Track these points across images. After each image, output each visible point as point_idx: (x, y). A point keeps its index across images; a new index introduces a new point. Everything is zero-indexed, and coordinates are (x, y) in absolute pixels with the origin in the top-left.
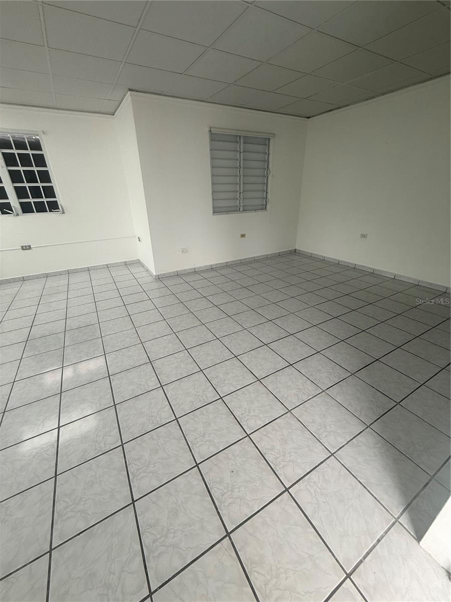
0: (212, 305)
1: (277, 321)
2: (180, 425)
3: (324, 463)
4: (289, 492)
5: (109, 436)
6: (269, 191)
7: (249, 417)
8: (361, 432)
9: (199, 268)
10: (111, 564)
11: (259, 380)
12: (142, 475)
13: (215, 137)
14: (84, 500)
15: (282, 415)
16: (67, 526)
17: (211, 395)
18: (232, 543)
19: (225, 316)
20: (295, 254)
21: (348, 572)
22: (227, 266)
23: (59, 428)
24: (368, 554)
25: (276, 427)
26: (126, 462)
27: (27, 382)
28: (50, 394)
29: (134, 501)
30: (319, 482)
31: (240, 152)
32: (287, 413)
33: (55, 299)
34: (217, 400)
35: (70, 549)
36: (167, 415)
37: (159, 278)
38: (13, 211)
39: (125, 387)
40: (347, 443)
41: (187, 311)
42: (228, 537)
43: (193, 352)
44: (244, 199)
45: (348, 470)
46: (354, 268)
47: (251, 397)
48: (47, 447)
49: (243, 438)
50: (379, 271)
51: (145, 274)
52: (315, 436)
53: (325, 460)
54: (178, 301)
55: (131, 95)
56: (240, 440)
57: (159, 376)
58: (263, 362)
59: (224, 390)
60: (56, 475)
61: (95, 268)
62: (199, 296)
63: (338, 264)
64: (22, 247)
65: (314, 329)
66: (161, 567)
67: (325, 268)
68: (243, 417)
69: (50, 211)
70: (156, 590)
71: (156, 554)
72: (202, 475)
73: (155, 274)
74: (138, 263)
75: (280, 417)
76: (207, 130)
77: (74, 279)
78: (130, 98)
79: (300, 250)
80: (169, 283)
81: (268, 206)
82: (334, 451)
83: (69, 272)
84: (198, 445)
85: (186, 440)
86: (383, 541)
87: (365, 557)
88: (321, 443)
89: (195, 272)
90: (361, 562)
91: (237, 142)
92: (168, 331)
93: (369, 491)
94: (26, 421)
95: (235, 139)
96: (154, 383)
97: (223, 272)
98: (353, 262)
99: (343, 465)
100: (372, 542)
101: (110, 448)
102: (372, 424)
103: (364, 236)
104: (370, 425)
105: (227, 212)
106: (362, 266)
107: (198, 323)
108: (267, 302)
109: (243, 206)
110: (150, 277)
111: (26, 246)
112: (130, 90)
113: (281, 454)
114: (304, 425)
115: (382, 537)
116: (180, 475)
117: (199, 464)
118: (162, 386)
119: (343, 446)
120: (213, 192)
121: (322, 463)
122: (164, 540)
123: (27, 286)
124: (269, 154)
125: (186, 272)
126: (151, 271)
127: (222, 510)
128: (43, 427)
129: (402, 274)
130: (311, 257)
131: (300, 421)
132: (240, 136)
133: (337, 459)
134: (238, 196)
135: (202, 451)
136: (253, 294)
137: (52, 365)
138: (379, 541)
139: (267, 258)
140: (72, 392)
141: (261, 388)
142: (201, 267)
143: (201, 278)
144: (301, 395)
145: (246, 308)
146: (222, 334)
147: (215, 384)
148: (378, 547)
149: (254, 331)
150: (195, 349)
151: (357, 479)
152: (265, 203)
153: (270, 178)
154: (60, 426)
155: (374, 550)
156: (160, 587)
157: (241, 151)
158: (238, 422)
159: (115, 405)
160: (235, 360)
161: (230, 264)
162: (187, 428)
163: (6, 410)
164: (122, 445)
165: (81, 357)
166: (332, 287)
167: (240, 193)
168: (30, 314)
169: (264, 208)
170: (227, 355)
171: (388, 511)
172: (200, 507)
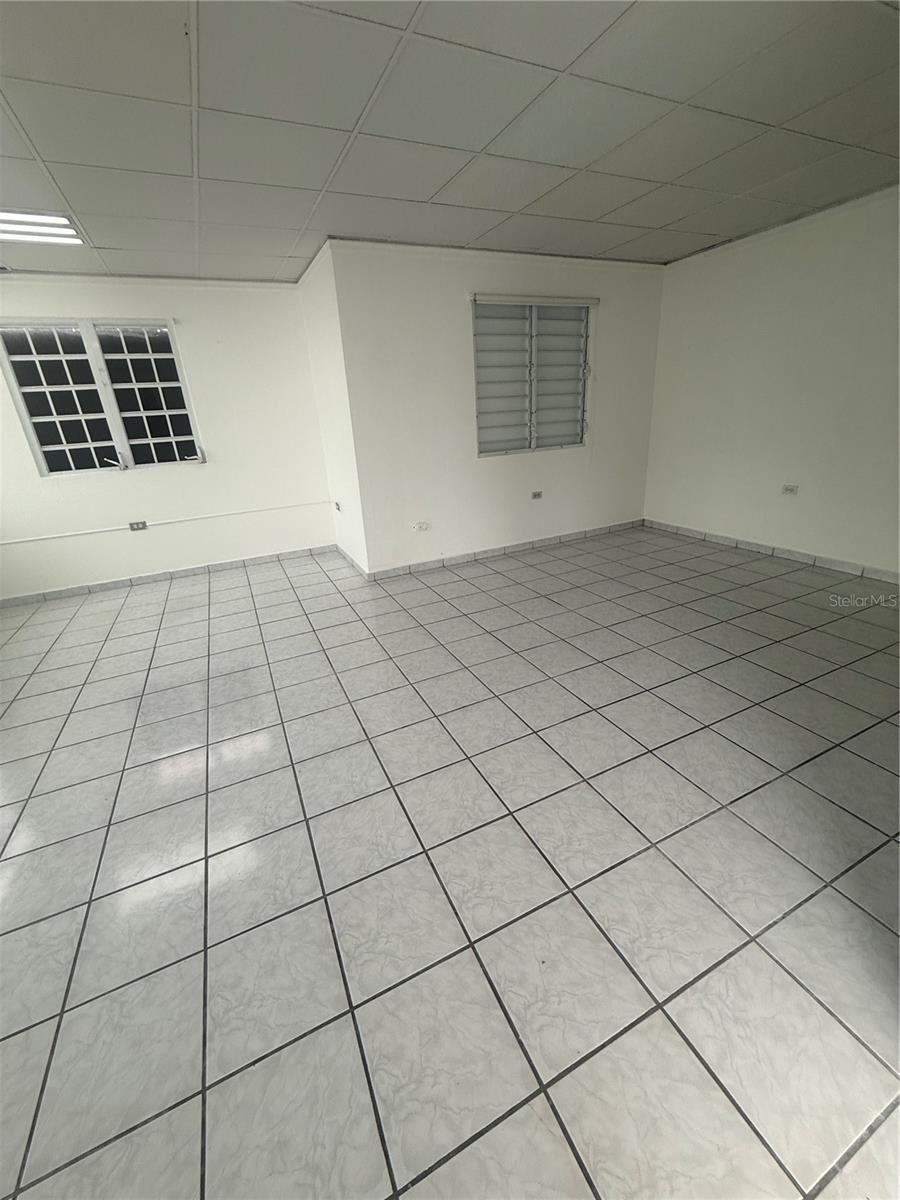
0: (481, 631)
1: (615, 664)
2: (432, 864)
3: (736, 955)
4: (663, 1010)
5: (299, 878)
6: (587, 408)
7: (569, 854)
8: (812, 896)
9: (451, 559)
10: (317, 1127)
11: (585, 780)
12: (366, 956)
13: (481, 311)
14: (260, 997)
15: (639, 853)
16: (233, 1046)
17: (490, 808)
18: (553, 1107)
19: (506, 651)
20: (642, 530)
21: (807, 1192)
22: (506, 554)
23: (206, 858)
24: (849, 1155)
25: (628, 877)
26: (333, 931)
27: (145, 771)
28: (187, 794)
29: (352, 1009)
30: (728, 996)
31: (532, 337)
32: (648, 848)
33: (188, 620)
34: (502, 817)
35: (239, 1088)
36: (406, 844)
37: (375, 580)
38: (118, 461)
39: (324, 785)
40: (783, 918)
41: (433, 643)
42: (543, 1094)
43: (450, 722)
44: (538, 423)
45: (789, 973)
46: (771, 556)
47: (571, 815)
48: (187, 894)
49: (561, 896)
50: (827, 561)
51: (346, 572)
52: (712, 900)
53: (738, 950)
54: (414, 624)
55: (331, 246)
56: (555, 899)
57: (387, 765)
58: (592, 746)
59: (515, 798)
60: (206, 949)
61: (257, 562)
62: (454, 613)
63: (735, 548)
64: (131, 525)
65: (694, 680)
66: (415, 1142)
67: (708, 557)
68: (557, 853)
69: (181, 460)
70: (406, 1188)
71: (402, 1114)
72: (482, 966)
73: (367, 572)
74: (334, 551)
75: (634, 856)
76: (469, 298)
77: (220, 583)
78: (330, 251)
79: (652, 522)
80: (393, 588)
81: (585, 436)
82: (756, 933)
83: (209, 571)
84: (470, 905)
85: (446, 893)
86: (882, 1130)
87: (843, 1162)
88: (726, 913)
89: (443, 567)
90: (833, 1173)
91: (524, 318)
92: (399, 680)
93: (841, 1022)
94: (148, 844)
95: (522, 312)
96: (376, 781)
97: (498, 566)
98: (768, 544)
99: (777, 962)
100: (856, 1131)
101: (301, 902)
102: (837, 878)
103: (790, 490)
104: (833, 881)
105: (506, 451)
106: (788, 551)
107: (455, 666)
108: (592, 626)
109: (538, 438)
110: (358, 579)
111: (137, 524)
112: (331, 237)
113: (643, 933)
114: (686, 875)
115: (878, 1123)
116: (440, 962)
117: (476, 942)
118: (393, 787)
119: (775, 923)
120: (480, 414)
121: (731, 955)
122: (415, 1090)
123: (139, 596)
124: (587, 337)
125: (427, 568)
126: (360, 565)
127: (527, 1038)
128: (178, 855)
129: (878, 567)
130: (675, 534)
131: (676, 866)
132: (531, 307)
133: (763, 948)
134: (527, 421)
135: (480, 918)
136: (561, 610)
137: (189, 742)
138: (872, 1130)
139: (585, 538)
140: (227, 792)
141: (590, 795)
142: (454, 558)
143: (457, 578)
144: (675, 813)
145: (549, 637)
146: (504, 688)
147: (497, 787)
148: (870, 1142)
149: (568, 683)
150: (453, 716)
151: (812, 995)
152: (579, 431)
153: (589, 383)
154: (209, 854)
155: (863, 1149)
156: (414, 1182)
157: (534, 334)
158: (549, 863)
159: (307, 820)
160: (533, 740)
161: (511, 550)
162: (446, 870)
163: (112, 822)
164: (325, 896)
165: (239, 728)
166: (724, 595)
167: (531, 413)
168: (146, 646)
169: (578, 439)
170: (517, 729)
171: (887, 1067)
172: (480, 1029)
